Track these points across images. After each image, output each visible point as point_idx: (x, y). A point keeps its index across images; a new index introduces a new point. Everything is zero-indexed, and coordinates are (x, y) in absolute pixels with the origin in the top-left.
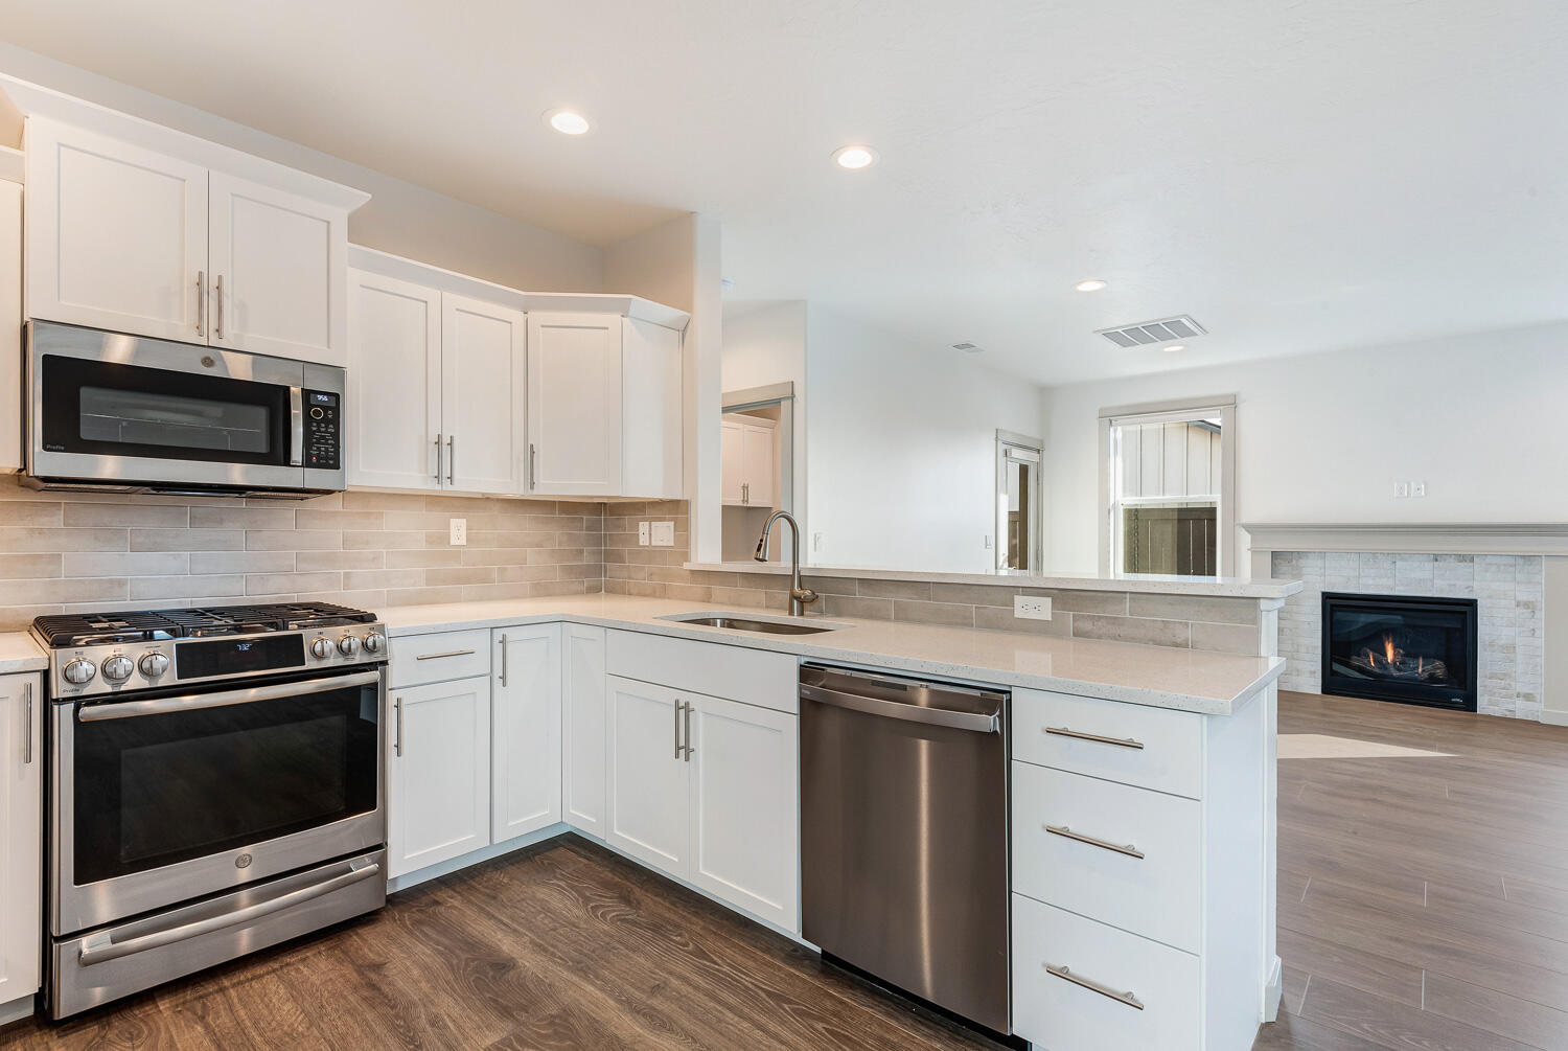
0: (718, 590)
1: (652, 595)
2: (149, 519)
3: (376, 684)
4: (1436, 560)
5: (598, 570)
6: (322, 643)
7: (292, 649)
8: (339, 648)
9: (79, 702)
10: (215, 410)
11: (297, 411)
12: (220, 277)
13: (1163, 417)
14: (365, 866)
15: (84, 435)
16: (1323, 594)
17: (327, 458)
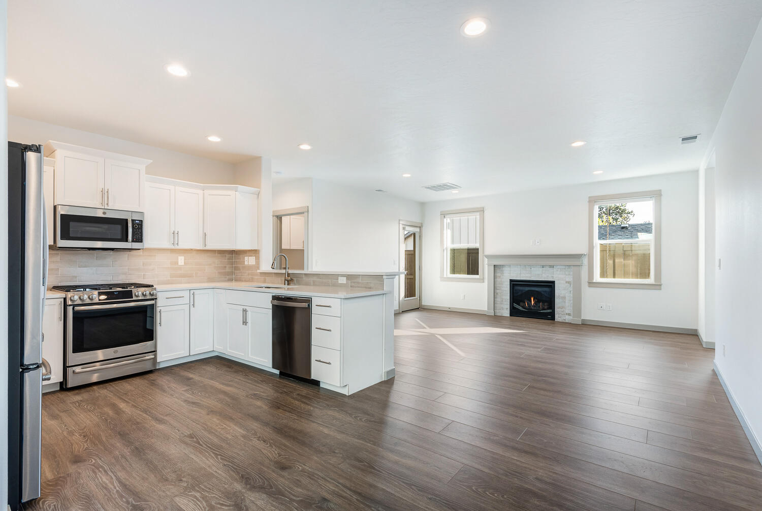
0: (268, 279)
1: (249, 281)
2: (83, 258)
3: (153, 304)
4: (543, 267)
5: (232, 273)
6: (138, 292)
7: (129, 294)
8: (143, 294)
9: (74, 306)
10: (106, 226)
11: (130, 225)
12: (108, 189)
13: (460, 215)
14: (151, 356)
15: (71, 235)
16: (510, 280)
17: (139, 239)
